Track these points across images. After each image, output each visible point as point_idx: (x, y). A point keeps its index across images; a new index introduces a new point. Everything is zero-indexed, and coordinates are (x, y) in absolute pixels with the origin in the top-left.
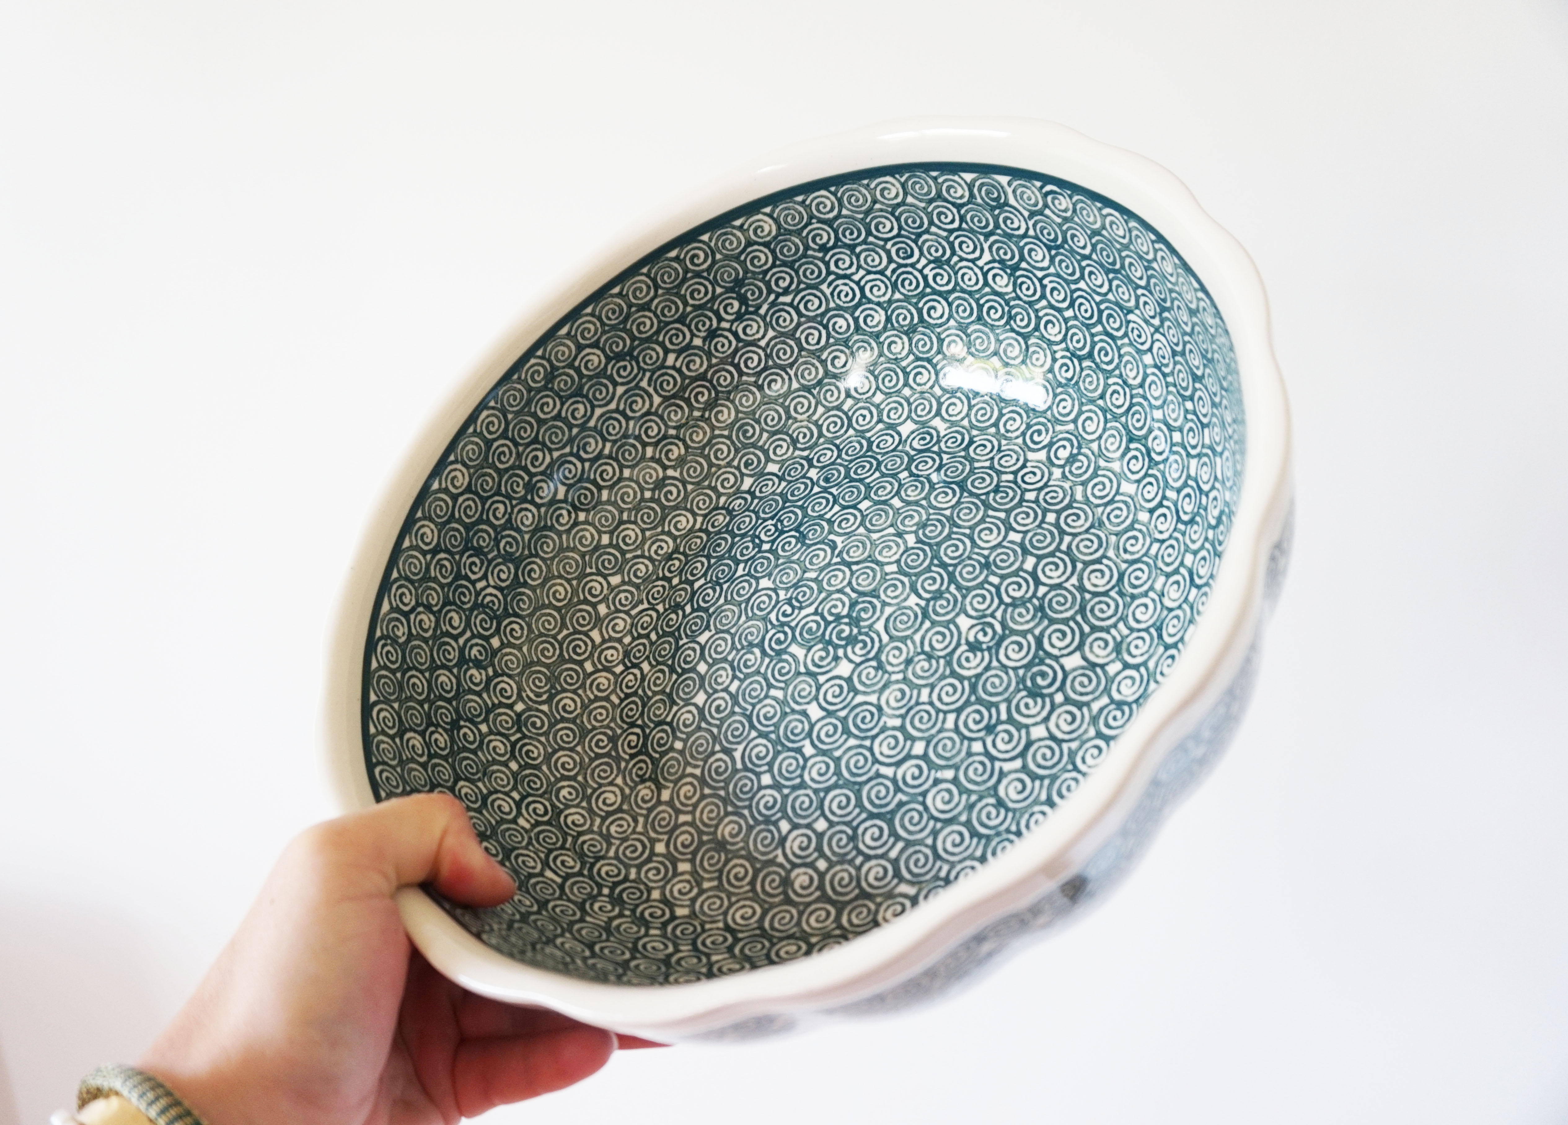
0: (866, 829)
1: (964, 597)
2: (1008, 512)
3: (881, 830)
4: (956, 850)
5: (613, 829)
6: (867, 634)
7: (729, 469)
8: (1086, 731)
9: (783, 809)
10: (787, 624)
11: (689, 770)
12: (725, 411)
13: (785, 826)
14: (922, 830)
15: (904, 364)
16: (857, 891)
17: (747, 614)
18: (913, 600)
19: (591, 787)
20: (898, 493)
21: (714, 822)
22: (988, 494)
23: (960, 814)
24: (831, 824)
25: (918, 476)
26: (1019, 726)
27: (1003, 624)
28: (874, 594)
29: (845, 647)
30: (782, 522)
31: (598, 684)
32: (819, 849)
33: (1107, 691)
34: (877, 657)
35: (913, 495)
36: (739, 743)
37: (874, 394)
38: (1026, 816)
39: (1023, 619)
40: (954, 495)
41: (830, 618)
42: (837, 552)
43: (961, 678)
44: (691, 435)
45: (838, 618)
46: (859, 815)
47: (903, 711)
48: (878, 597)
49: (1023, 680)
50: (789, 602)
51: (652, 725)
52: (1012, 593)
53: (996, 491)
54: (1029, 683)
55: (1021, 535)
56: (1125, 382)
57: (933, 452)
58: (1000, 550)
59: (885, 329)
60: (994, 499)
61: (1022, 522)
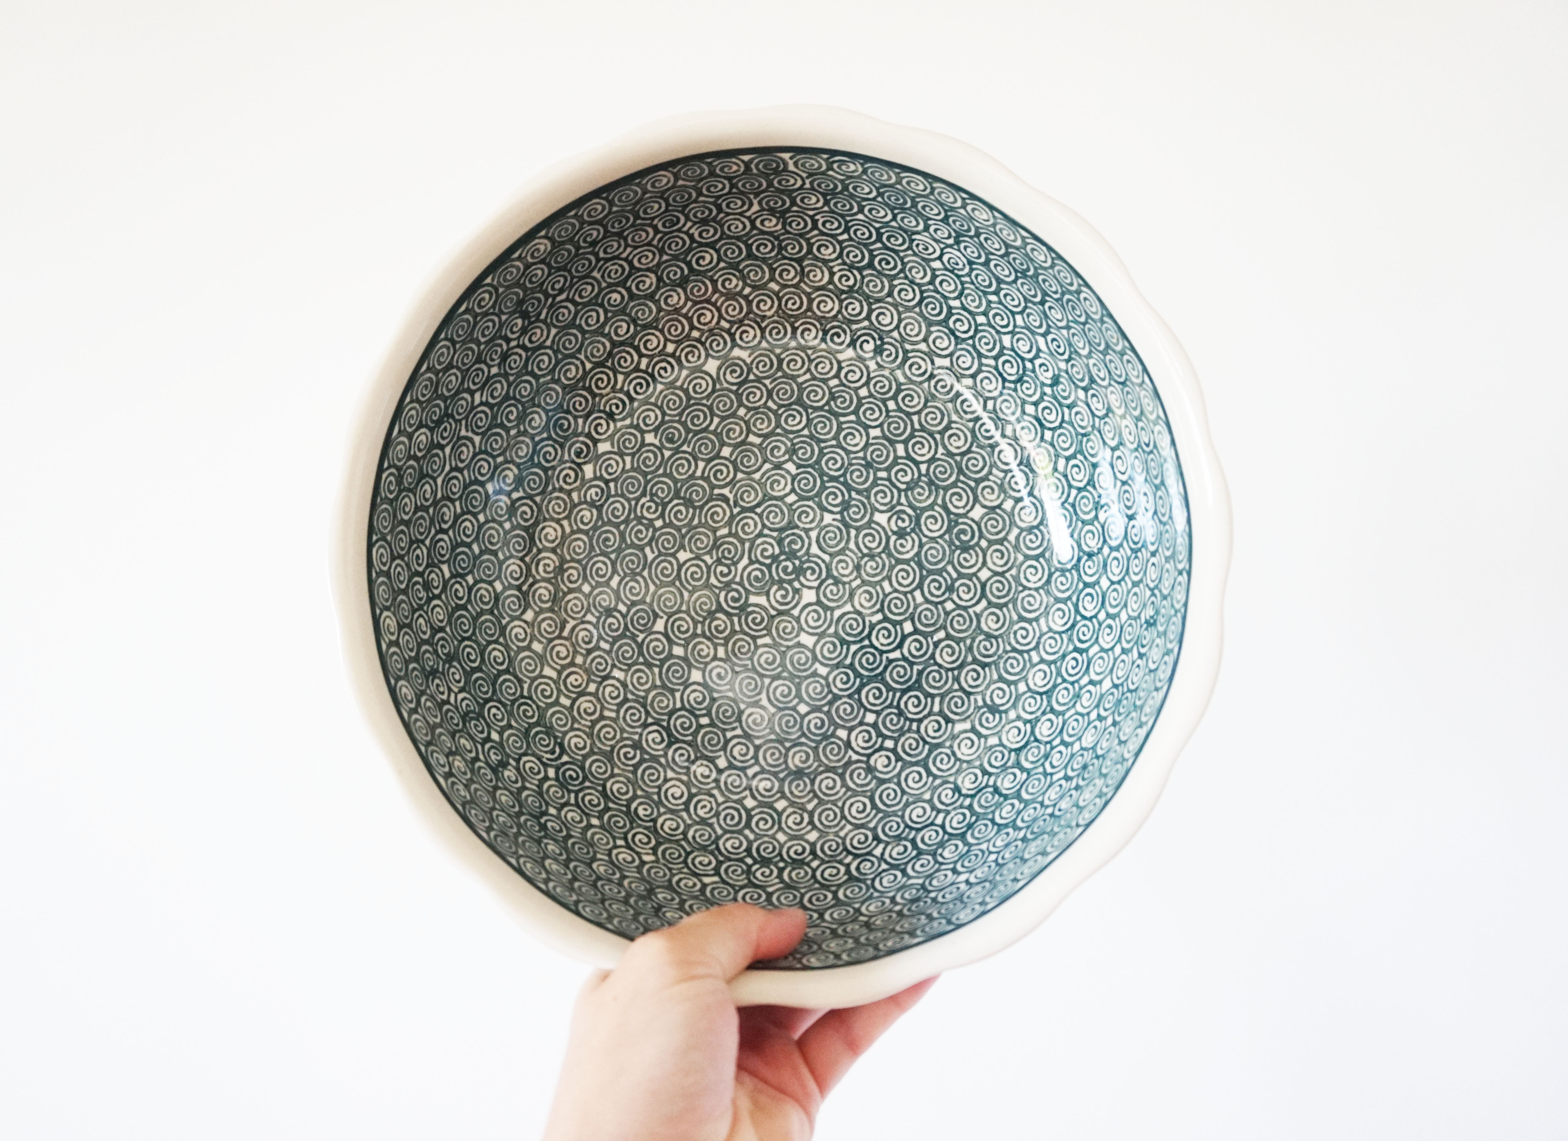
0: (906, 703)
1: (868, 498)
2: (855, 412)
3: (917, 697)
4: (978, 682)
5: (701, 812)
6: (808, 561)
7: (563, 466)
8: (1016, 559)
9: (832, 722)
10: (732, 581)
11: (729, 735)
12: (536, 416)
13: (842, 733)
14: (946, 682)
15: (684, 311)
16: (927, 747)
17: (686, 589)
18: (828, 518)
19: (654, 793)
20: (749, 431)
21: (782, 760)
22: (828, 403)
23: (966, 657)
24: (878, 713)
25: (756, 408)
26: (970, 577)
27: (910, 506)
28: (791, 525)
29: (797, 579)
30: (656, 494)
31: (585, 710)
32: (880, 734)
33: (1013, 523)
34: (829, 575)
35: (764, 427)
36: (759, 693)
37: (665, 346)
38: (1012, 636)
39: (923, 497)
40: (801, 415)
41: (768, 561)
42: (732, 503)
43: (907, 562)
44: (516, 453)
45: (774, 558)
46: (894, 696)
47: (878, 606)
48: (797, 527)
49: (951, 543)
50: (719, 562)
51: (666, 717)
52: (903, 480)
53: (833, 397)
54: (957, 543)
55: (879, 429)
56: (912, 282)
57: (752, 381)
58: (871, 449)
59: (658, 288)
60: (837, 406)
61: (872, 417)
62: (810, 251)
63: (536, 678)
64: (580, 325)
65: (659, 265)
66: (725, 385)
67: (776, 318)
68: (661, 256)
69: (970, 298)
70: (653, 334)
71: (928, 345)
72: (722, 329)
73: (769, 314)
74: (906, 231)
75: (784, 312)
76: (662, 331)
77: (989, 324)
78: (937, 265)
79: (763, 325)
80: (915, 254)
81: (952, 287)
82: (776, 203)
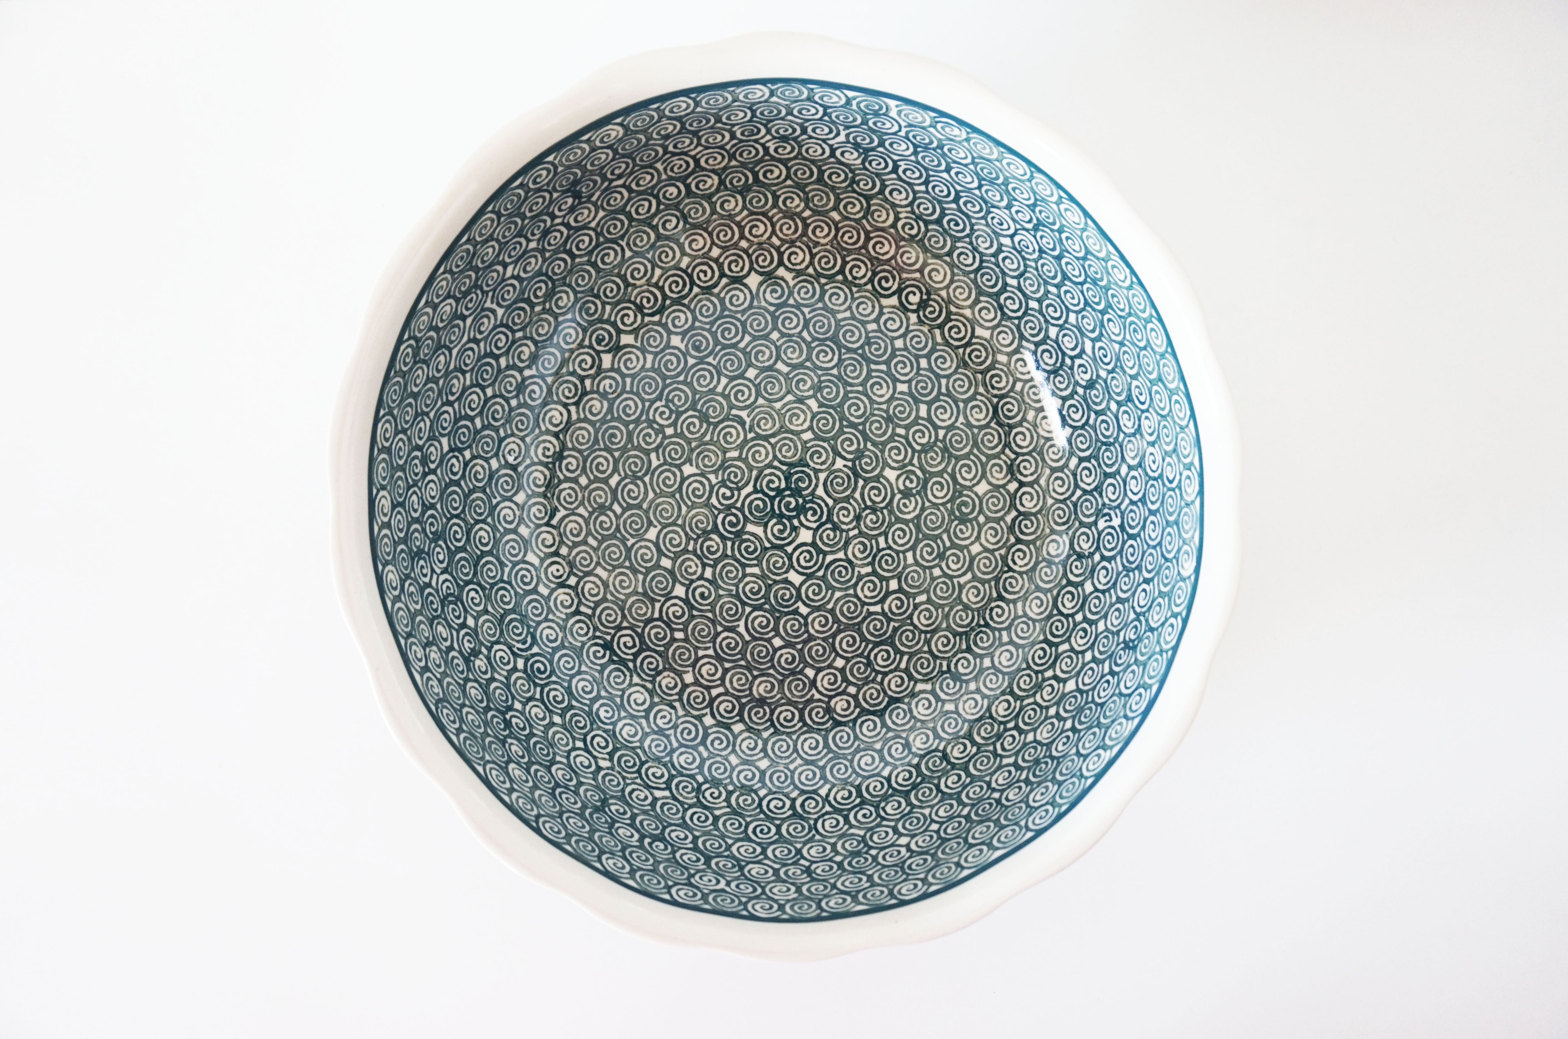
0: (876, 655)
1: (883, 452)
2: (887, 363)
3: (887, 652)
4: (947, 648)
5: (660, 722)
6: (812, 501)
7: (582, 351)
8: (1008, 540)
9: (803, 660)
10: (732, 506)
11: (701, 653)
12: (564, 296)
13: (810, 673)
14: (917, 643)
15: (738, 219)
16: (887, 699)
17: (685, 504)
18: (840, 463)
19: (617, 696)
20: (778, 358)
21: (747, 686)
22: (862, 347)
23: (941, 623)
24: (848, 660)
25: (790, 335)
26: (961, 548)
27: (921, 468)
28: (802, 463)
29: (797, 517)
30: (672, 401)
31: (562, 602)
32: (845, 679)
33: (1013, 506)
34: (829, 520)
35: (794, 357)
36: (738, 620)
37: (710, 249)
38: (988, 612)
39: (936, 462)
40: (834, 354)
41: (772, 494)
42: (747, 427)
43: (906, 522)
44: (537, 330)
45: (779, 491)
46: (866, 647)
47: (870, 559)
48: (808, 466)
49: (951, 513)
50: (723, 484)
51: (642, 625)
52: (919, 441)
53: (868, 342)
54: (957, 514)
55: (906, 385)
56: (975, 249)
57: (792, 306)
58: (895, 403)
59: (718, 190)
60: (870, 352)
61: (902, 371)
62: (881, 192)
63: (517, 563)
64: (630, 212)
65: (725, 169)
66: (763, 304)
67: (828, 247)
68: (730, 161)
69: (1028, 282)
70: (701, 235)
71: (973, 313)
72: (772, 246)
73: (823, 241)
74: (986, 202)
75: (838, 243)
76: (710, 234)
77: (1040, 312)
78: (1006, 241)
79: (814, 251)
80: (987, 225)
81: (1015, 266)
82: (864, 139)
